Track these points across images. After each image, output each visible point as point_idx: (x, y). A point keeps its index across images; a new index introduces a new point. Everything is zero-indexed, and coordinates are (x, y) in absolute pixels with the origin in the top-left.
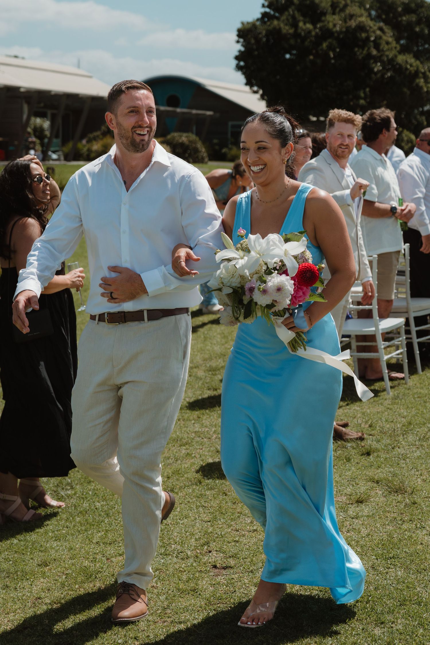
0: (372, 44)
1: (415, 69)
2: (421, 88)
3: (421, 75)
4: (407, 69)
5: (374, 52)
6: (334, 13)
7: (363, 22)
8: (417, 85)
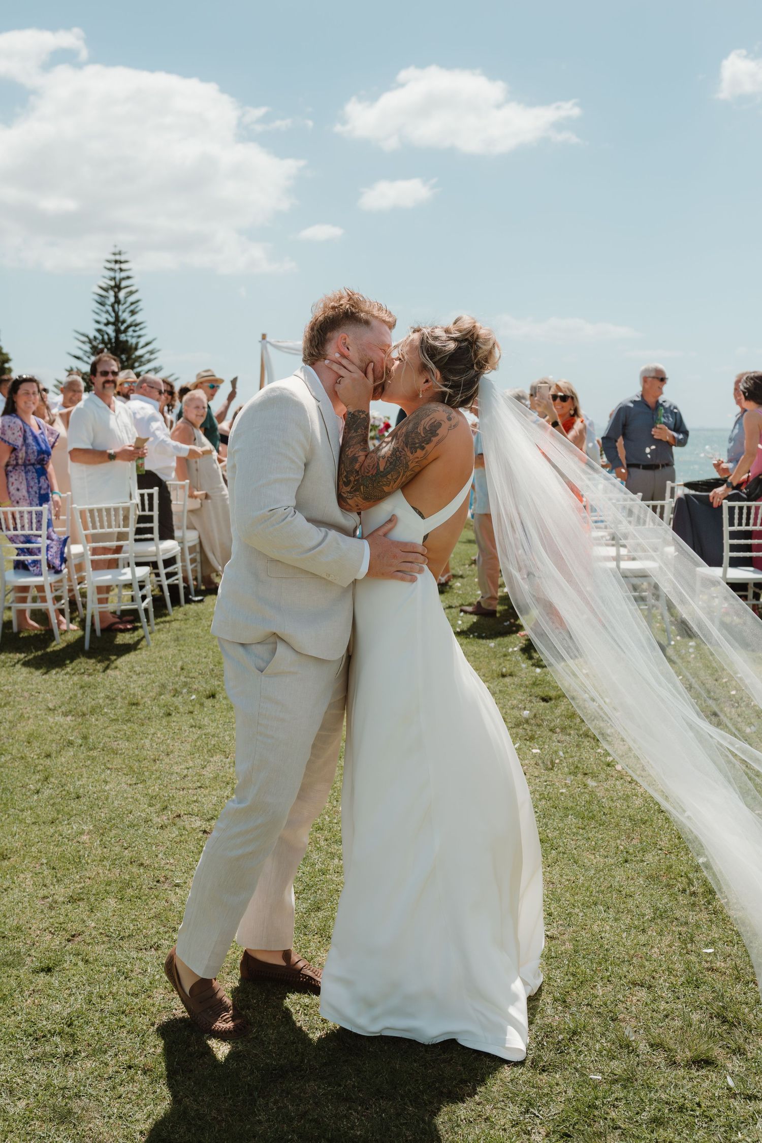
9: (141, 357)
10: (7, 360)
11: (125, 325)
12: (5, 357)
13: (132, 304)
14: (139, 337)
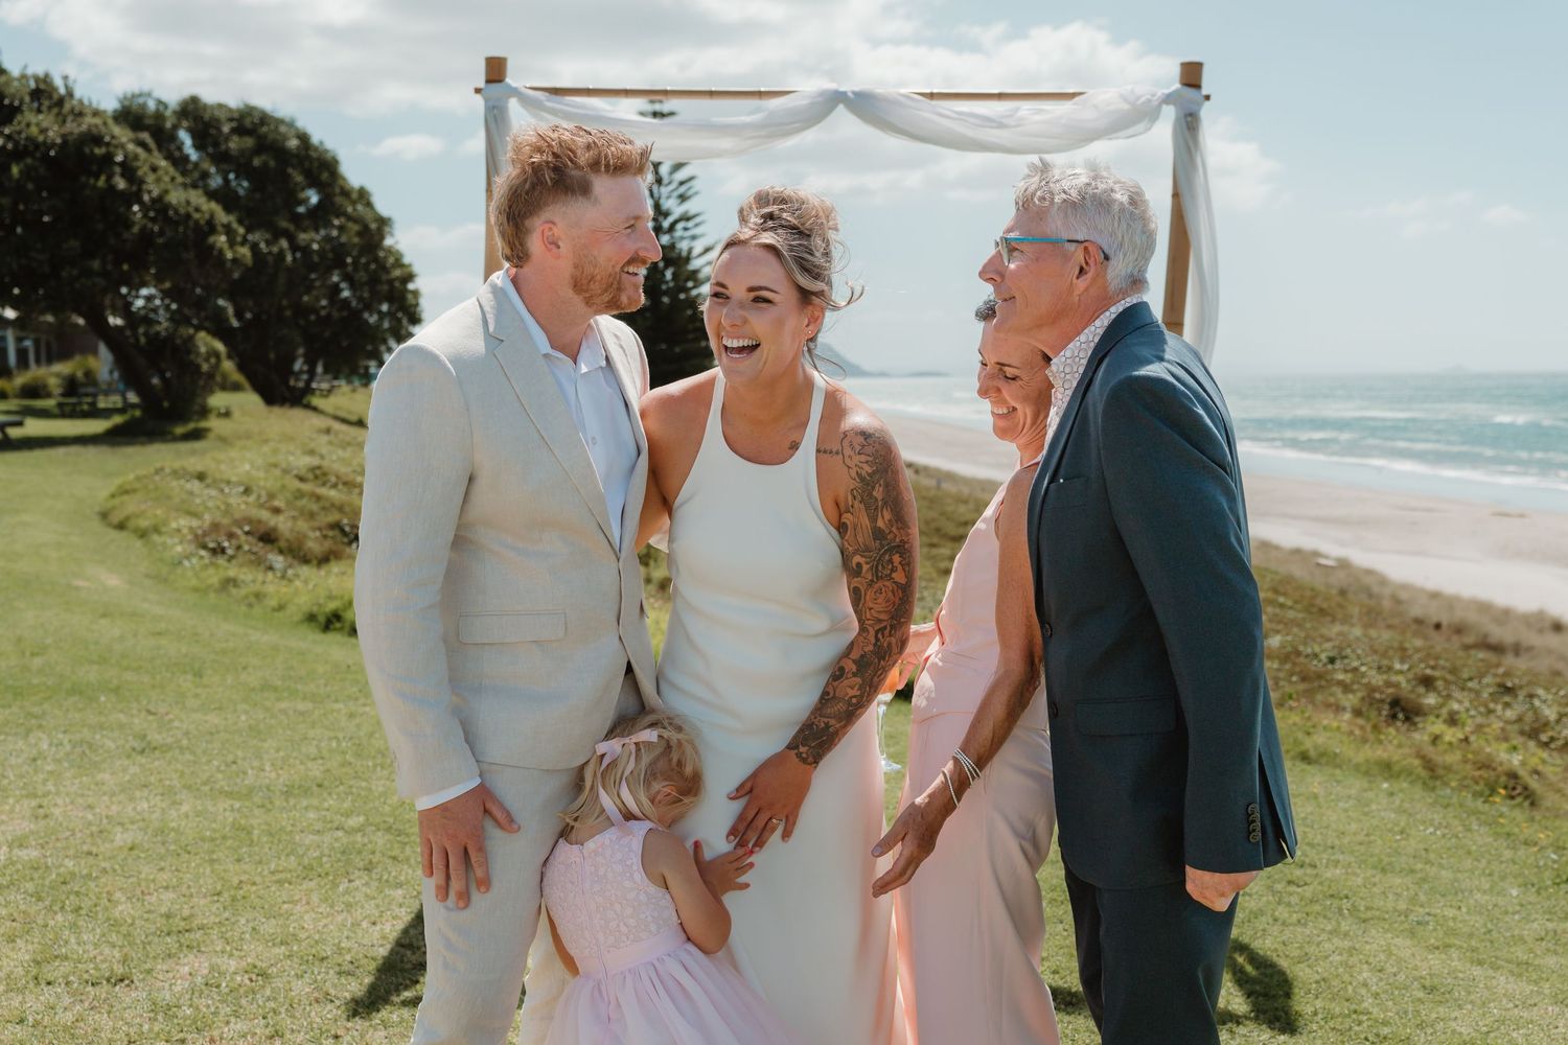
0: (118, 170)
1: (207, 216)
2: (221, 251)
3: (220, 228)
4: (188, 216)
5: (121, 184)
6: (39, 111)
7: (96, 126)
8: (212, 247)
9: (695, 272)
10: (410, 277)
11: (671, 219)
12: (406, 270)
13: (682, 183)
14: (694, 238)
